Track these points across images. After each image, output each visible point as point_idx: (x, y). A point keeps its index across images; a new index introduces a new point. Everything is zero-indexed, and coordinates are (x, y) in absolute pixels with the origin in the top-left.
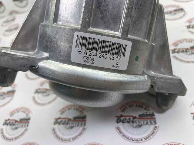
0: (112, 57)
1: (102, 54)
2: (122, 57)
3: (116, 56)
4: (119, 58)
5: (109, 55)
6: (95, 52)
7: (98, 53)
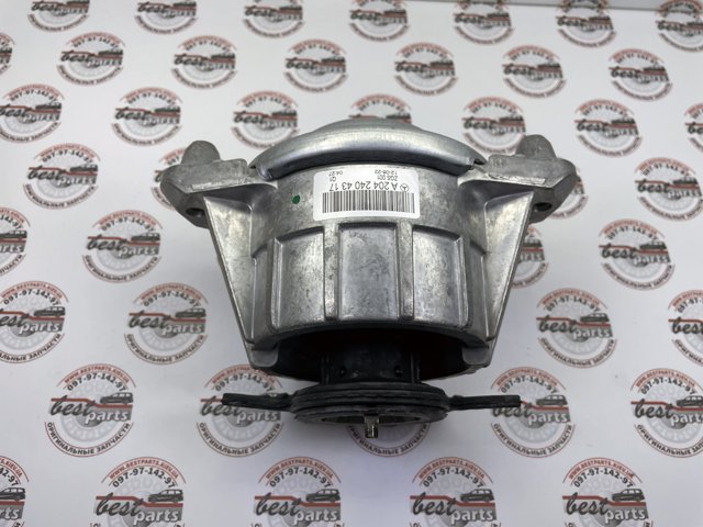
0: (346, 186)
1: (365, 188)
2: (327, 191)
3: (340, 189)
4: (334, 188)
5: (352, 188)
6: (378, 189)
7: (372, 188)
